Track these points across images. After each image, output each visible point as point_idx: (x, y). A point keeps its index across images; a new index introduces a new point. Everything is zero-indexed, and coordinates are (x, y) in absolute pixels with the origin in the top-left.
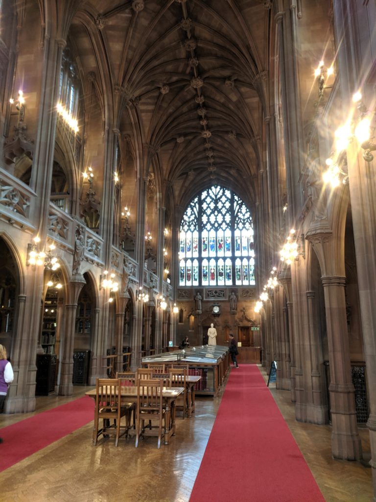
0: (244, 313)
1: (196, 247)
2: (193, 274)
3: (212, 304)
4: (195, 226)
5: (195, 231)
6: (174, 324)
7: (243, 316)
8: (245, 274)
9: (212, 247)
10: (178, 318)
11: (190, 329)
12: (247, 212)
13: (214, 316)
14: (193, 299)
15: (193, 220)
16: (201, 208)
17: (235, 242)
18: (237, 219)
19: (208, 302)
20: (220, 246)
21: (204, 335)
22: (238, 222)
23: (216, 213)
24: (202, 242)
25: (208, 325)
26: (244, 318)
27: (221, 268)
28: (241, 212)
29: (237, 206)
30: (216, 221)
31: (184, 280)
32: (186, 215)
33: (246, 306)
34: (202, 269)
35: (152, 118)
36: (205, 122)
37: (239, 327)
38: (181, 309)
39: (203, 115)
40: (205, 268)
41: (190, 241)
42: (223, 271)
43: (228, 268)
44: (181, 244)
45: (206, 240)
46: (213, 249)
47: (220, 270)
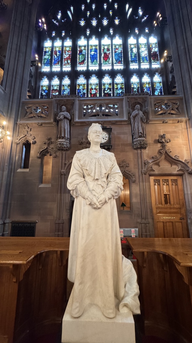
1: (67, 59)
5: (68, 39)
9: (93, 58)
11: (41, 183)
19: (83, 124)
20: (106, 57)
34: (77, 88)
37: (150, 176)
38: (28, 141)
40: (81, 87)
41: (59, 51)
42: (111, 90)
43: (119, 86)
44: (45, 55)
45: (85, 49)
46: (95, 61)
47: (106, 89)
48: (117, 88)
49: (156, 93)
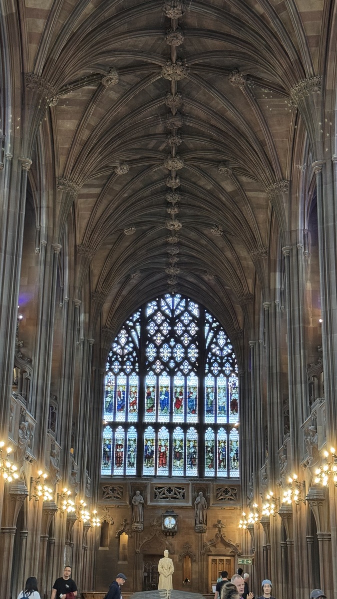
0: (220, 531)
1: (134, 403)
2: (128, 453)
3: (161, 512)
4: (133, 364)
5: (134, 374)
6: (91, 550)
7: (216, 536)
9: (164, 404)
10: (98, 537)
11: (119, 560)
13: (166, 535)
14: (128, 503)
15: (130, 353)
16: (144, 332)
18: (210, 356)
19: (154, 507)
20: (178, 404)
21: (145, 571)
22: (212, 361)
23: (172, 343)
24: (146, 395)
25: (159, 553)
26: (220, 539)
27: (178, 443)
29: (209, 331)
30: (172, 358)
32: (118, 343)
33: (224, 518)
35: (96, 205)
36: (176, 210)
37: (209, 555)
38: (105, 521)
39: (174, 202)
40: (149, 443)
41: (124, 392)
42: (182, 449)
43: (192, 444)
44: (107, 397)
45: (153, 391)
46: (165, 408)
47: (177, 447)
48: (189, 446)
49: (232, 455)
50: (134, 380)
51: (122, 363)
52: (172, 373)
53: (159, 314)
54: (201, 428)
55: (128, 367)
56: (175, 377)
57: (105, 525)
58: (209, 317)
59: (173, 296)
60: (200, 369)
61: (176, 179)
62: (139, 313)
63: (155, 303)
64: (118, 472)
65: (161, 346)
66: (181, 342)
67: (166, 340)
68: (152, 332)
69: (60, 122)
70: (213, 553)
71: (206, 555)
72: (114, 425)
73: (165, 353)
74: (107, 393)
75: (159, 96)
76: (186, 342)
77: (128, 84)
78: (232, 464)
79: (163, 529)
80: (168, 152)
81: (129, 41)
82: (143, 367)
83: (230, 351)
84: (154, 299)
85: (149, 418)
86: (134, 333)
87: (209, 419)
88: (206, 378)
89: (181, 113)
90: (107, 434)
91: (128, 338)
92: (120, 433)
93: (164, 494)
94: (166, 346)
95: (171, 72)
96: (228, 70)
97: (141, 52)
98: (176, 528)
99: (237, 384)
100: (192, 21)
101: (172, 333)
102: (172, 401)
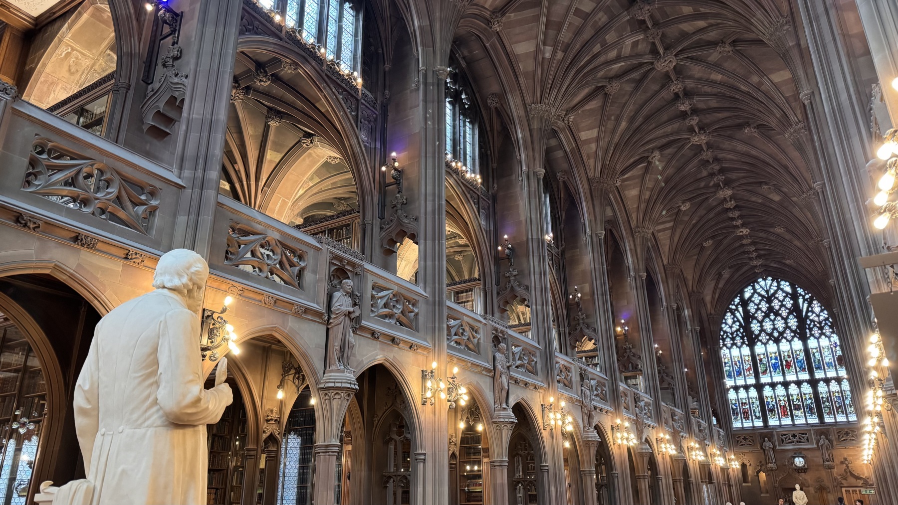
0: (848, 467)
1: (749, 369)
2: (752, 409)
3: (790, 454)
4: (742, 338)
5: (744, 346)
6: (736, 485)
7: (845, 471)
8: (837, 405)
9: (775, 367)
10: (740, 476)
11: (762, 493)
12: (822, 311)
13: (798, 472)
14: (759, 448)
15: (738, 330)
16: (746, 311)
17: (812, 357)
18: (808, 322)
19: (783, 450)
20: (788, 365)
22: (811, 326)
23: (772, 317)
24: (758, 361)
25: (792, 487)
26: (849, 474)
27: (795, 397)
28: (813, 312)
29: (804, 302)
30: (774, 329)
31: (739, 418)
32: (726, 324)
33: (851, 455)
34: (765, 400)
35: (673, 234)
36: (740, 221)
37: (841, 487)
38: (743, 463)
39: (736, 216)
40: (769, 400)
41: (739, 361)
42: (799, 401)
43: (807, 397)
44: (725, 366)
45: (764, 358)
46: (778, 370)
47: (795, 400)
48: (806, 399)
49: (847, 402)
50: (746, 350)
51: (733, 339)
52: (777, 341)
53: (756, 296)
54: (813, 383)
55: (738, 341)
56: (781, 344)
57: (743, 466)
58: (800, 291)
59: (765, 279)
60: (802, 333)
61: (731, 201)
62: (738, 298)
63: (750, 288)
64: (748, 424)
65: (763, 321)
66: (780, 315)
67: (767, 315)
68: (753, 311)
69: (626, 192)
70: (846, 485)
71: (839, 487)
72: (736, 388)
73: (768, 326)
74: (725, 363)
75: (695, 155)
76: (784, 314)
77: (669, 154)
78: (849, 410)
79: (794, 467)
80: (717, 186)
81: (660, 132)
82: (752, 340)
83: (826, 316)
84: (749, 285)
85: (765, 379)
86: (738, 314)
87: (819, 375)
88: (809, 341)
89: (716, 160)
90: (732, 395)
91: (733, 319)
92: (742, 393)
93: (790, 439)
94: (767, 320)
95: (697, 139)
96: (740, 126)
97: (672, 134)
98: (806, 466)
99: (838, 343)
100: (701, 106)
101: (771, 309)
102: (783, 365)
